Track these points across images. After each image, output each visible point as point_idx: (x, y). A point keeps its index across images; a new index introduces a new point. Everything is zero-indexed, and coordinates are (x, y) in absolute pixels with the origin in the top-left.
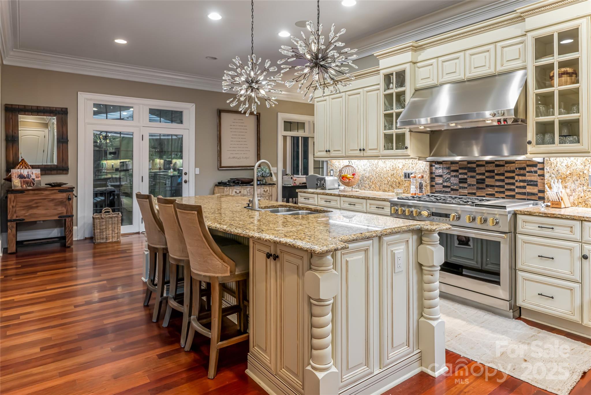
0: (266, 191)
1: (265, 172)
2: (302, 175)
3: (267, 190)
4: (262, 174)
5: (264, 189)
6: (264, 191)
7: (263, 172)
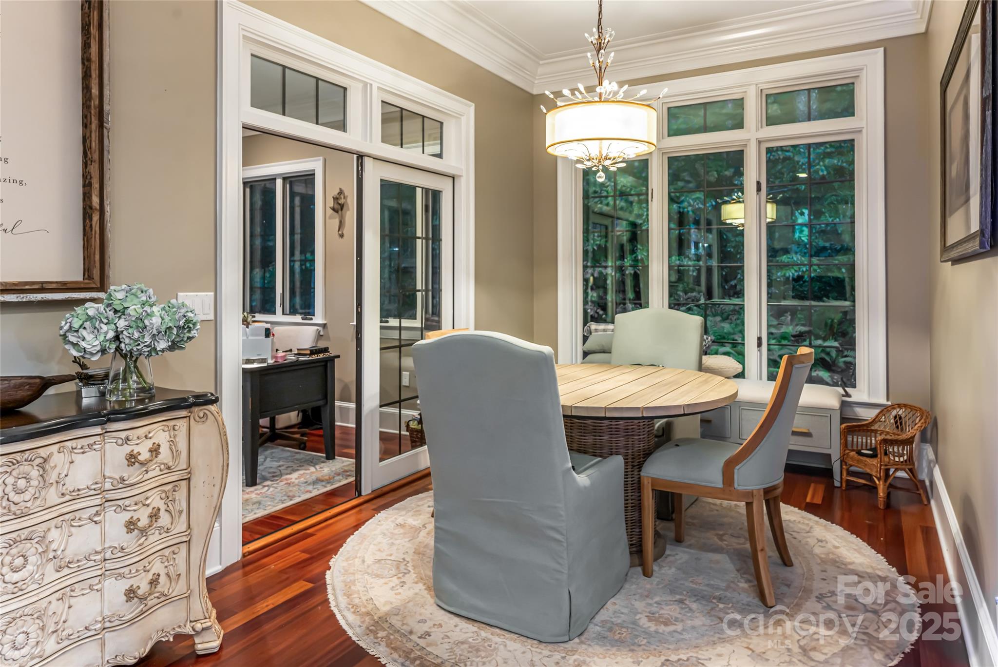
0: (145, 456)
1: (140, 324)
2: (283, 314)
3: (155, 451)
4: (117, 338)
5: (127, 449)
6: (132, 459)
7: (122, 324)
